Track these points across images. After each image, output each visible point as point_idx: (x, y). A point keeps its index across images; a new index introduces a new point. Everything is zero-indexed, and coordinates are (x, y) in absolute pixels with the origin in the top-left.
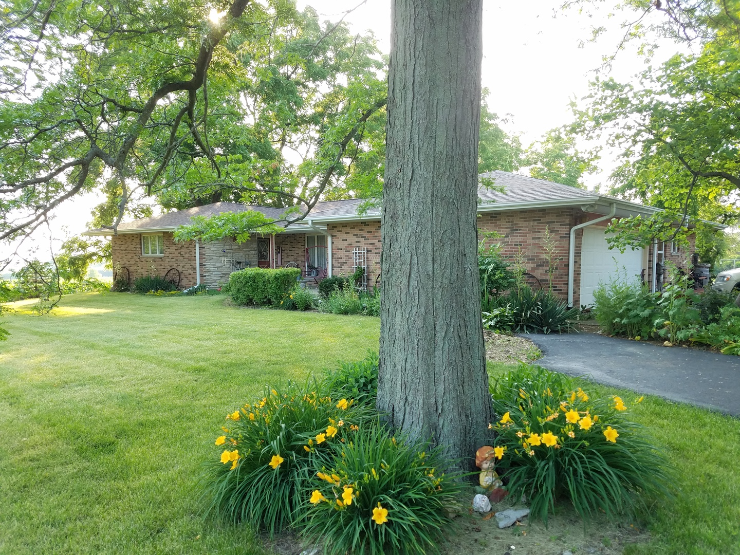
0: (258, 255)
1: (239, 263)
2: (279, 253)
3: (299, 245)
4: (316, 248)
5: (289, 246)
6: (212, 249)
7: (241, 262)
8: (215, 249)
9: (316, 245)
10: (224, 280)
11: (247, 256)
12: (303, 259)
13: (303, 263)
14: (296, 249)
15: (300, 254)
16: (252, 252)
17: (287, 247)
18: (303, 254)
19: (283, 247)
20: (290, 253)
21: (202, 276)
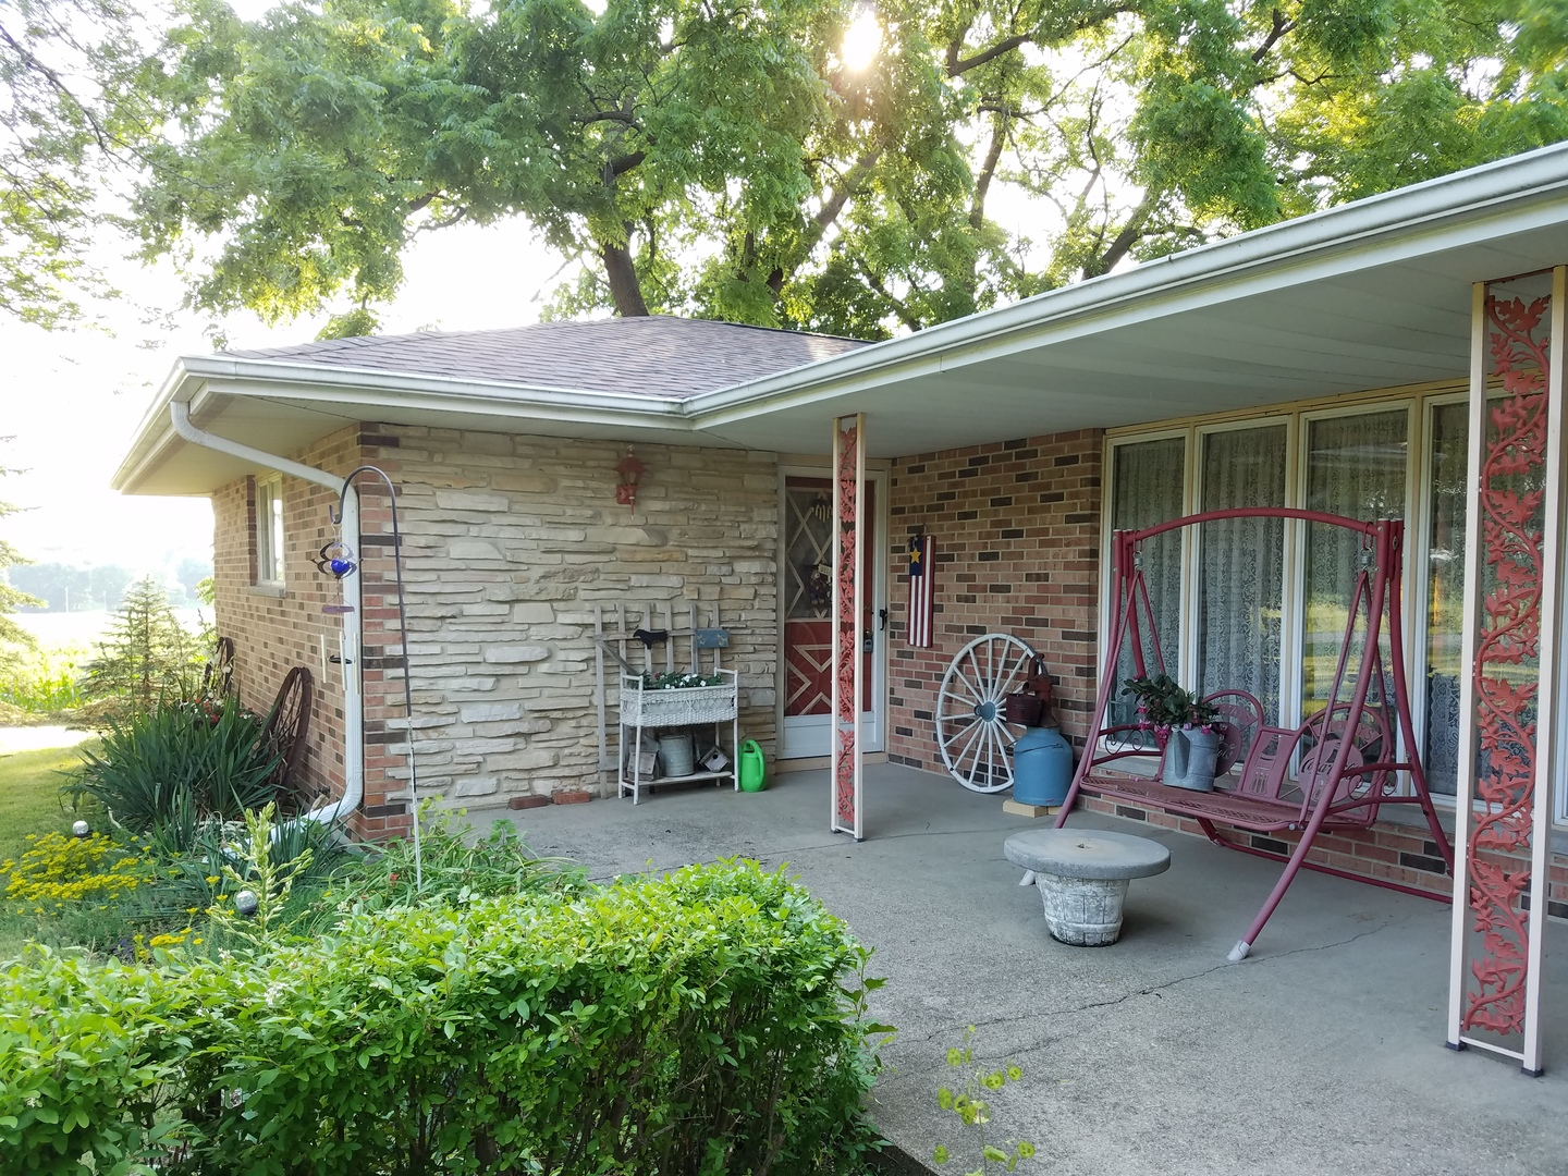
0: (791, 586)
1: (653, 639)
2: (917, 569)
3: (1054, 519)
4: (1191, 538)
5: (983, 524)
6: (458, 549)
7: (662, 637)
8: (481, 549)
9: (1192, 505)
10: (544, 758)
11: (711, 592)
12: (1078, 614)
13: (1079, 648)
14: (1028, 546)
15: (1060, 577)
16: (742, 567)
17: (971, 535)
18: (1078, 578)
19: (942, 532)
20: (984, 573)
21: (374, 735)
